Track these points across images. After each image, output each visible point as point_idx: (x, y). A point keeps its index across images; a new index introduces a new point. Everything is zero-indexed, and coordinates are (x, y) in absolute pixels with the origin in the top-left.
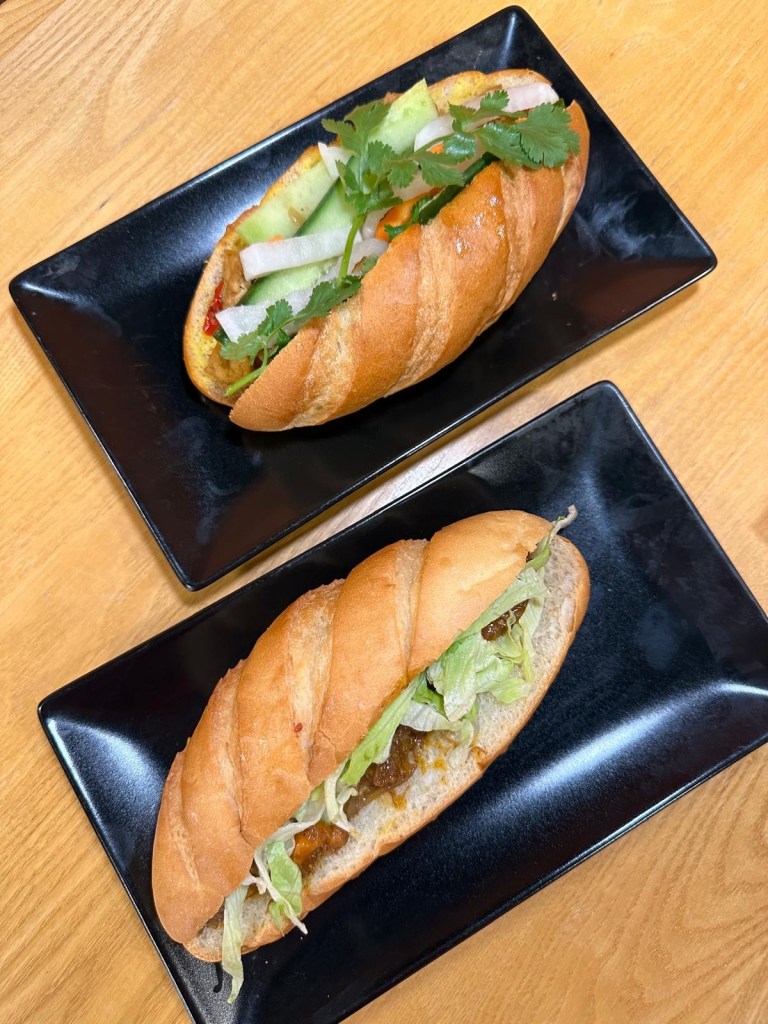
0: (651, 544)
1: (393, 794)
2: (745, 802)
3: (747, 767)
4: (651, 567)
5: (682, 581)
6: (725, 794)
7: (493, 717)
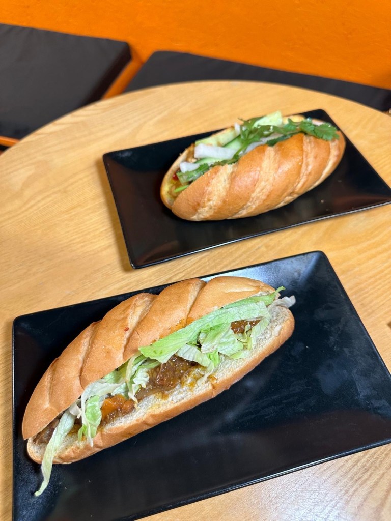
0: (333, 329)
1: (163, 393)
2: (371, 492)
3: (374, 470)
4: (331, 340)
5: (346, 350)
6: (360, 482)
7: (226, 367)
